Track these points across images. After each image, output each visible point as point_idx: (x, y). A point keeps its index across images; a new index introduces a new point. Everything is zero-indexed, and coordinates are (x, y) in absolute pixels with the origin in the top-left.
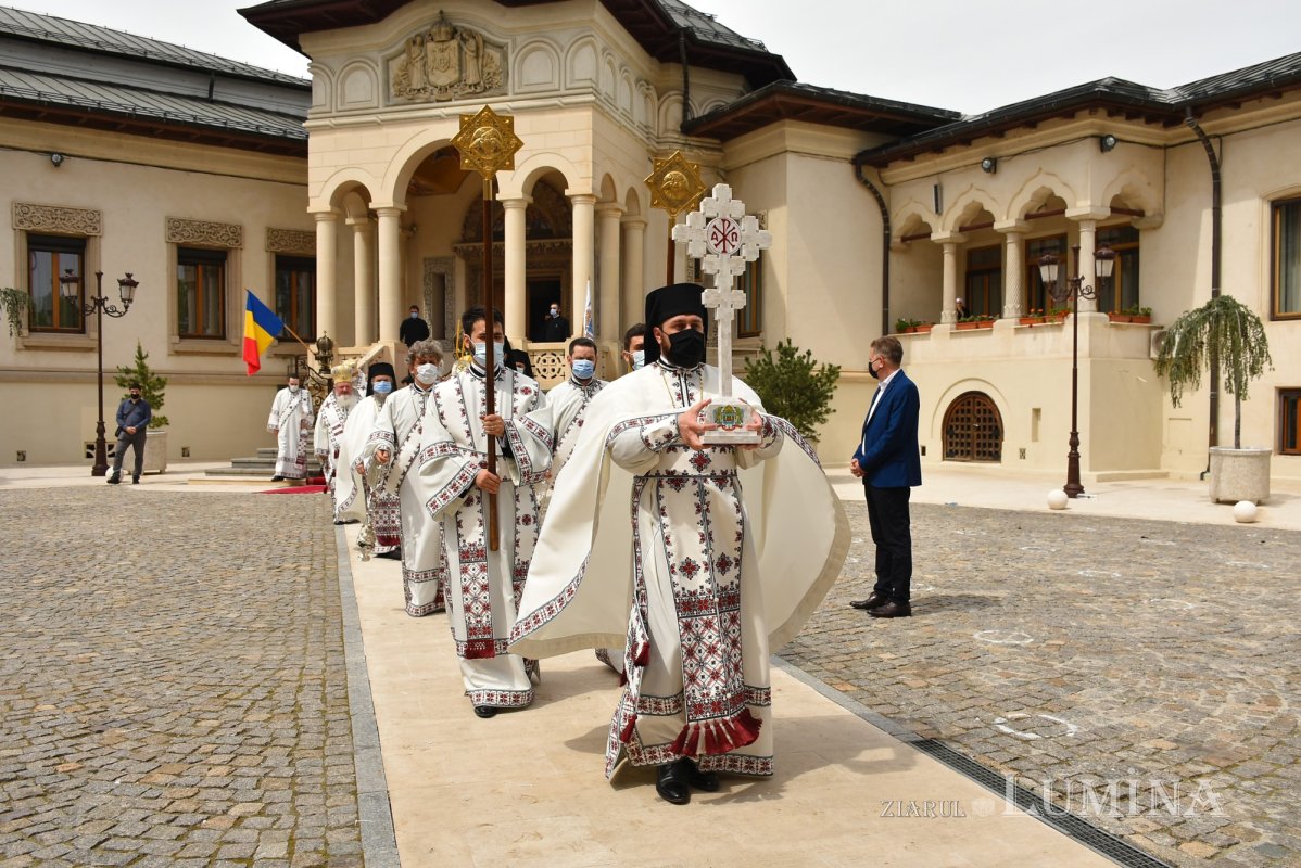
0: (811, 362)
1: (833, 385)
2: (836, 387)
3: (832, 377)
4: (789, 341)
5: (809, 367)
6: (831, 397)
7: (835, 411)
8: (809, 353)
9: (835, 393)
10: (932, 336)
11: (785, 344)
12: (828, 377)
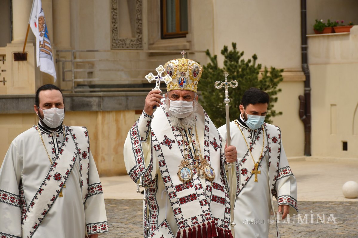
0: (256, 66)
1: (278, 88)
2: (280, 90)
3: (276, 80)
4: (234, 45)
5: (254, 71)
6: (276, 100)
7: (281, 113)
8: (255, 57)
9: (279, 95)
10: (351, 36)
11: (230, 49)
12: (271, 80)
